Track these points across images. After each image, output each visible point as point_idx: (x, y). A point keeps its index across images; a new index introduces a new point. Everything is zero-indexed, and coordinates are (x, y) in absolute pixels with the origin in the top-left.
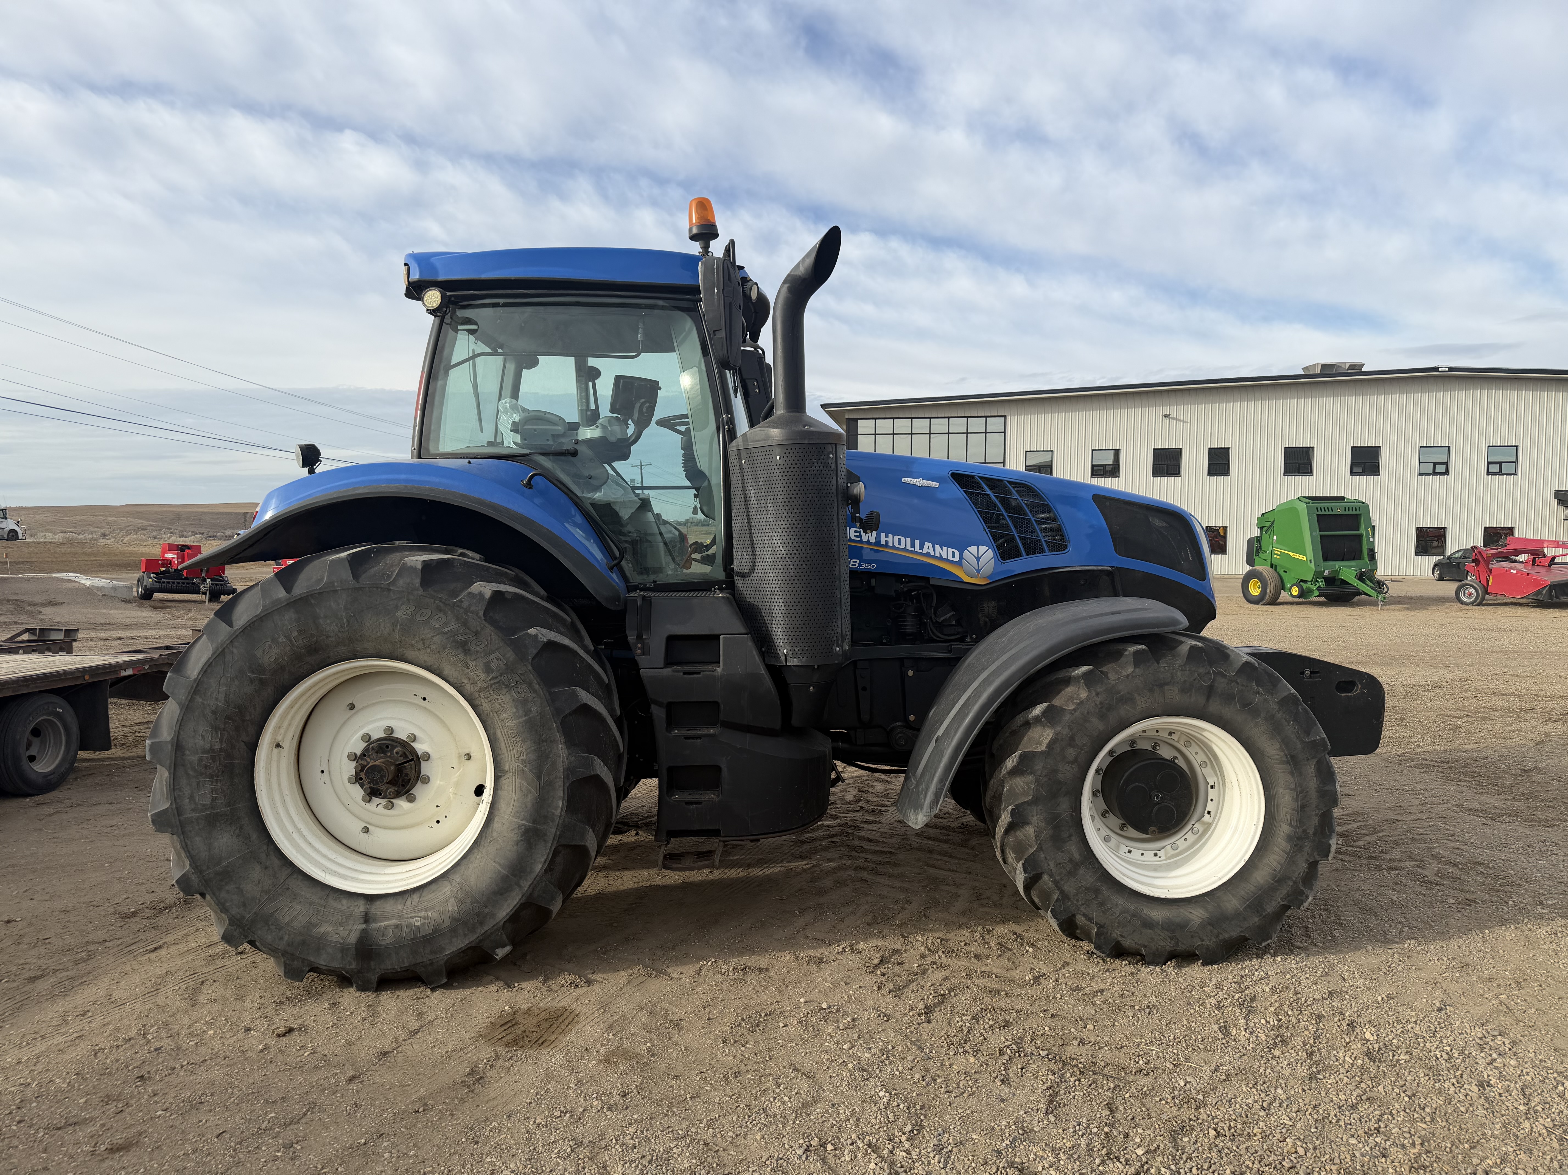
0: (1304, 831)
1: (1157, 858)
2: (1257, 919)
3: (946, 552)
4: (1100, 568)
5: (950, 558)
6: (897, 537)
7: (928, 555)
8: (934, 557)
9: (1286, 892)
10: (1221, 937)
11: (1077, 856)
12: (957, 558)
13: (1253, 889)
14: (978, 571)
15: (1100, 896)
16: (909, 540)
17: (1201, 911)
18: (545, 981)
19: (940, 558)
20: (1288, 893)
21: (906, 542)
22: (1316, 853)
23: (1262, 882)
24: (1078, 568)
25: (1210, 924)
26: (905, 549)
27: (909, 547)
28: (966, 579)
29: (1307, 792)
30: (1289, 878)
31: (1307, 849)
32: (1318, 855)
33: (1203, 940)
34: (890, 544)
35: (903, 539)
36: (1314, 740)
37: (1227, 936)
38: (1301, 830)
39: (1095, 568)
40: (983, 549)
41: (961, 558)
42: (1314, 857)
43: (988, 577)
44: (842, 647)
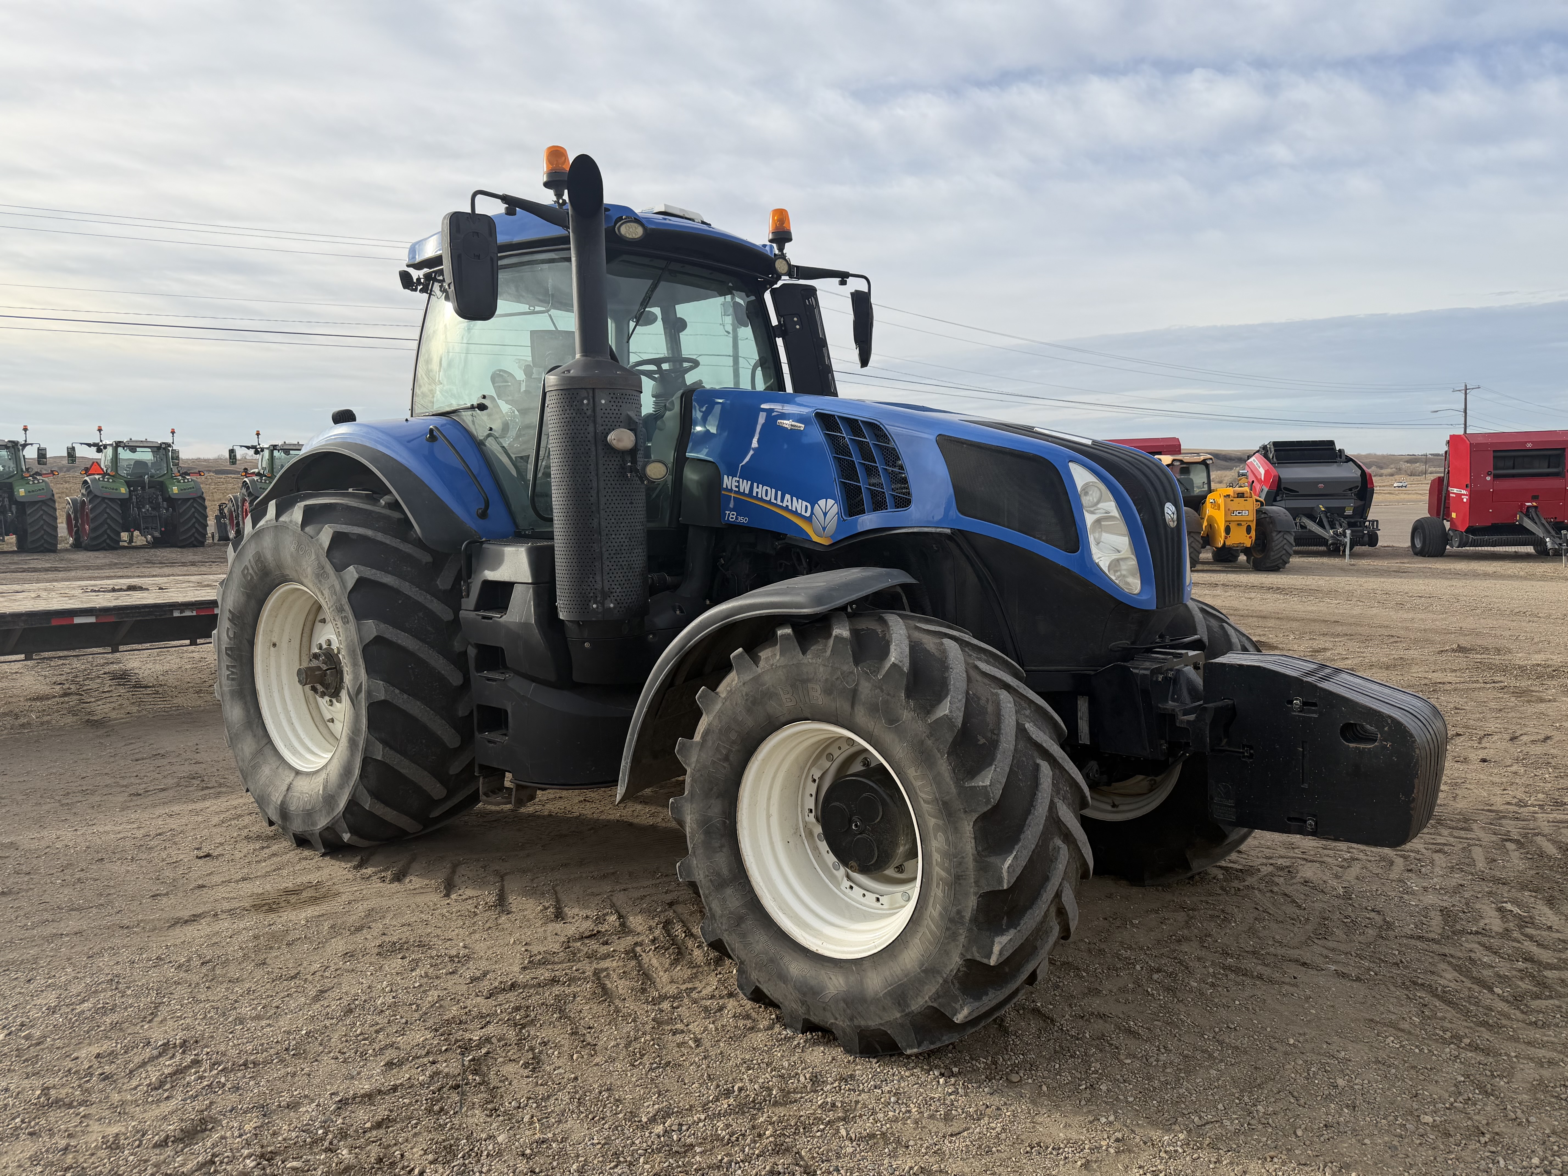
0: (959, 912)
1: (878, 905)
2: (898, 1015)
3: (800, 505)
4: (939, 530)
5: (803, 513)
6: (765, 488)
7: (786, 508)
8: (791, 511)
9: (934, 990)
10: (856, 1022)
11: (725, 872)
12: (808, 514)
13: (899, 972)
14: (824, 529)
15: (743, 926)
16: (774, 490)
17: (841, 981)
18: (358, 867)
19: (795, 513)
20: (937, 993)
21: (772, 492)
22: (974, 949)
23: (909, 966)
24: (915, 530)
25: (845, 1001)
26: (769, 502)
27: (773, 500)
28: (815, 538)
29: (963, 857)
30: (939, 972)
31: (962, 939)
32: (978, 952)
33: (836, 1019)
34: (760, 496)
35: (769, 489)
36: (975, 787)
37: (863, 1023)
38: (955, 910)
39: (933, 530)
40: (831, 502)
41: (812, 513)
42: (972, 953)
43: (831, 537)
44: (603, 604)
